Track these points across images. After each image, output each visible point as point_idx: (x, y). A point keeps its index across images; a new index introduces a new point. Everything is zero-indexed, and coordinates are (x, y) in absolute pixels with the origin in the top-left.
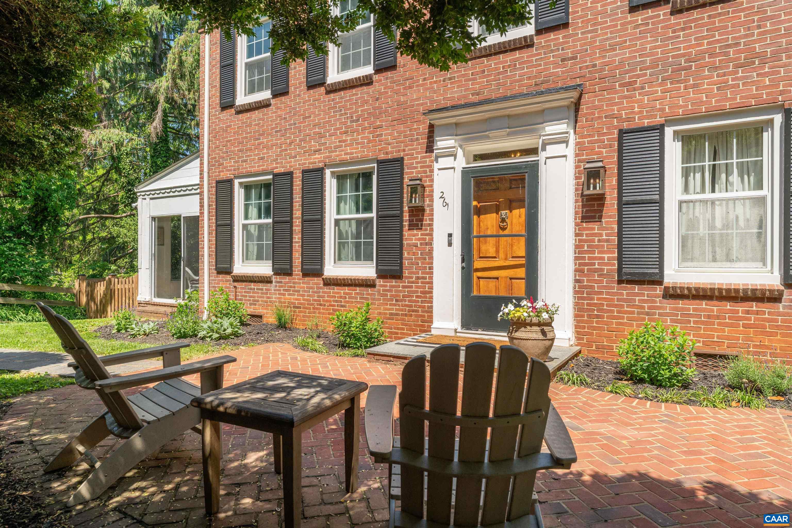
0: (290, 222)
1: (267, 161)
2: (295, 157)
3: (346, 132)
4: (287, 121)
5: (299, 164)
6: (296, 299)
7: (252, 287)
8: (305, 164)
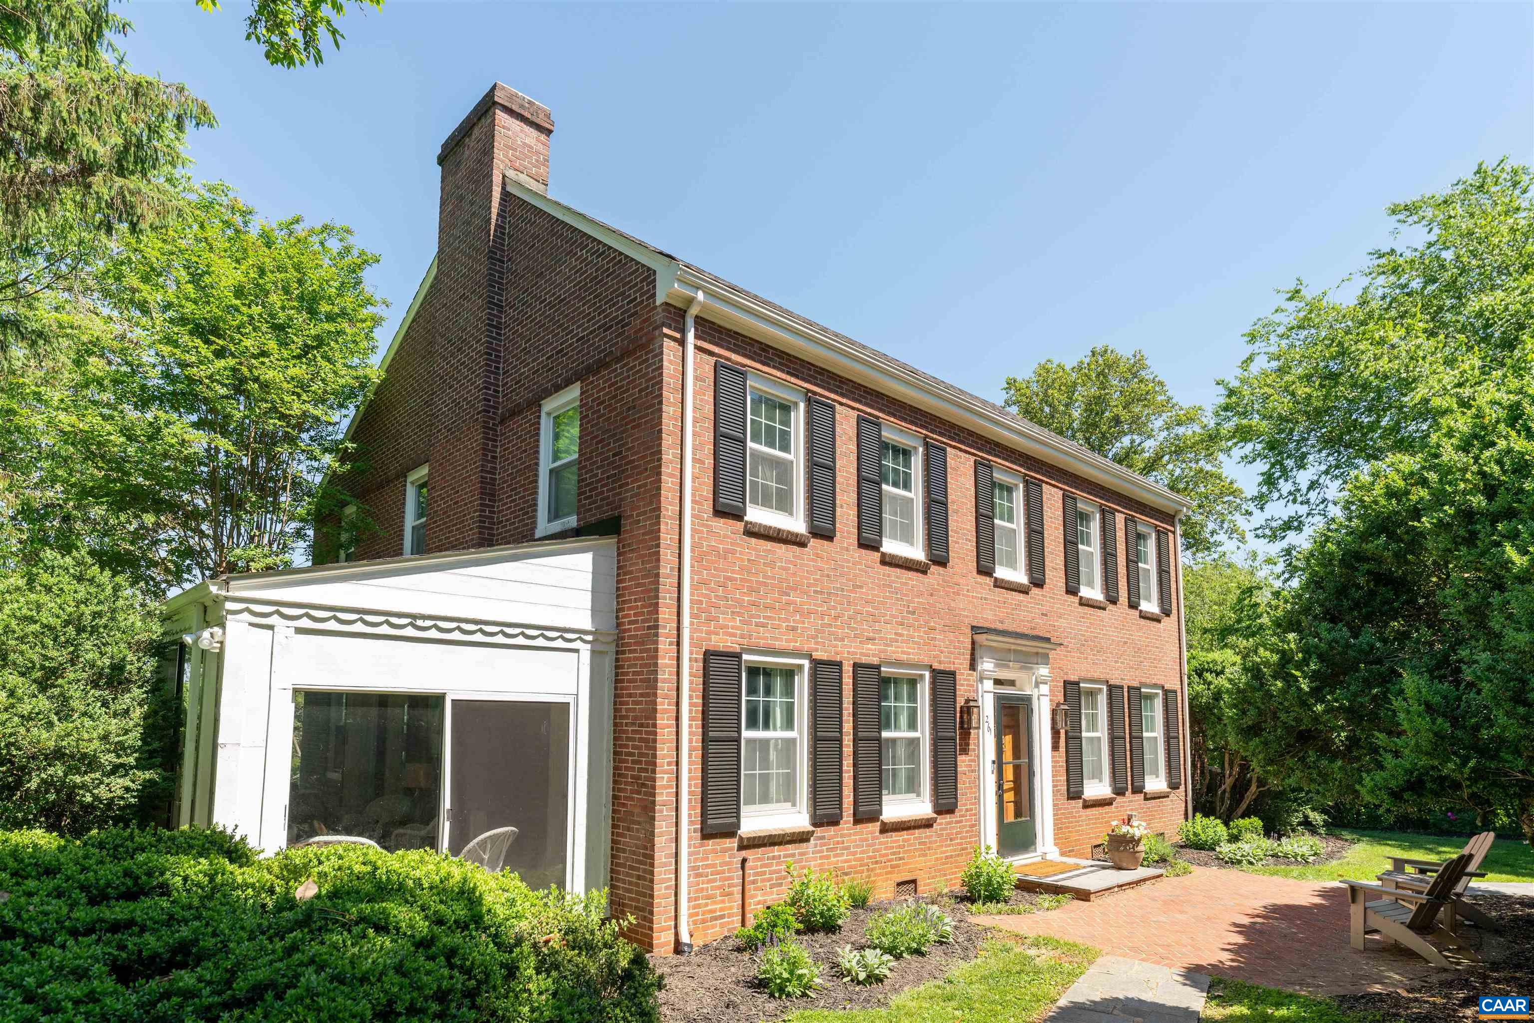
0: (840, 740)
1: (802, 635)
2: (843, 640)
3: (902, 624)
4: (832, 582)
5: (849, 652)
6: (846, 861)
7: (776, 854)
8: (856, 653)
